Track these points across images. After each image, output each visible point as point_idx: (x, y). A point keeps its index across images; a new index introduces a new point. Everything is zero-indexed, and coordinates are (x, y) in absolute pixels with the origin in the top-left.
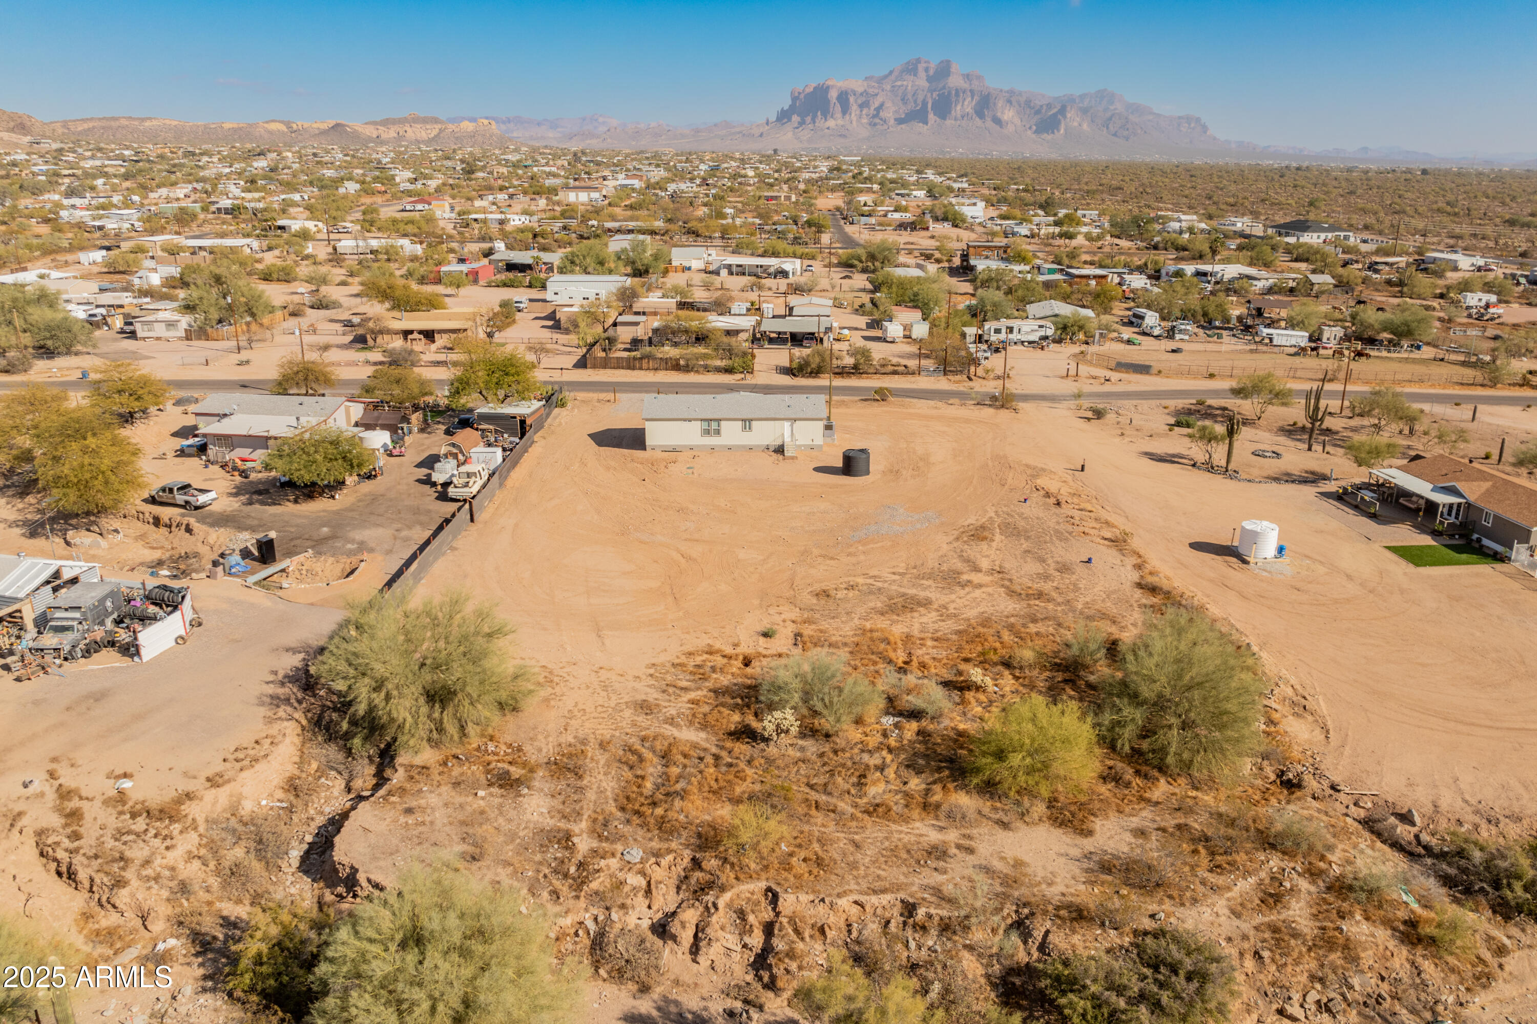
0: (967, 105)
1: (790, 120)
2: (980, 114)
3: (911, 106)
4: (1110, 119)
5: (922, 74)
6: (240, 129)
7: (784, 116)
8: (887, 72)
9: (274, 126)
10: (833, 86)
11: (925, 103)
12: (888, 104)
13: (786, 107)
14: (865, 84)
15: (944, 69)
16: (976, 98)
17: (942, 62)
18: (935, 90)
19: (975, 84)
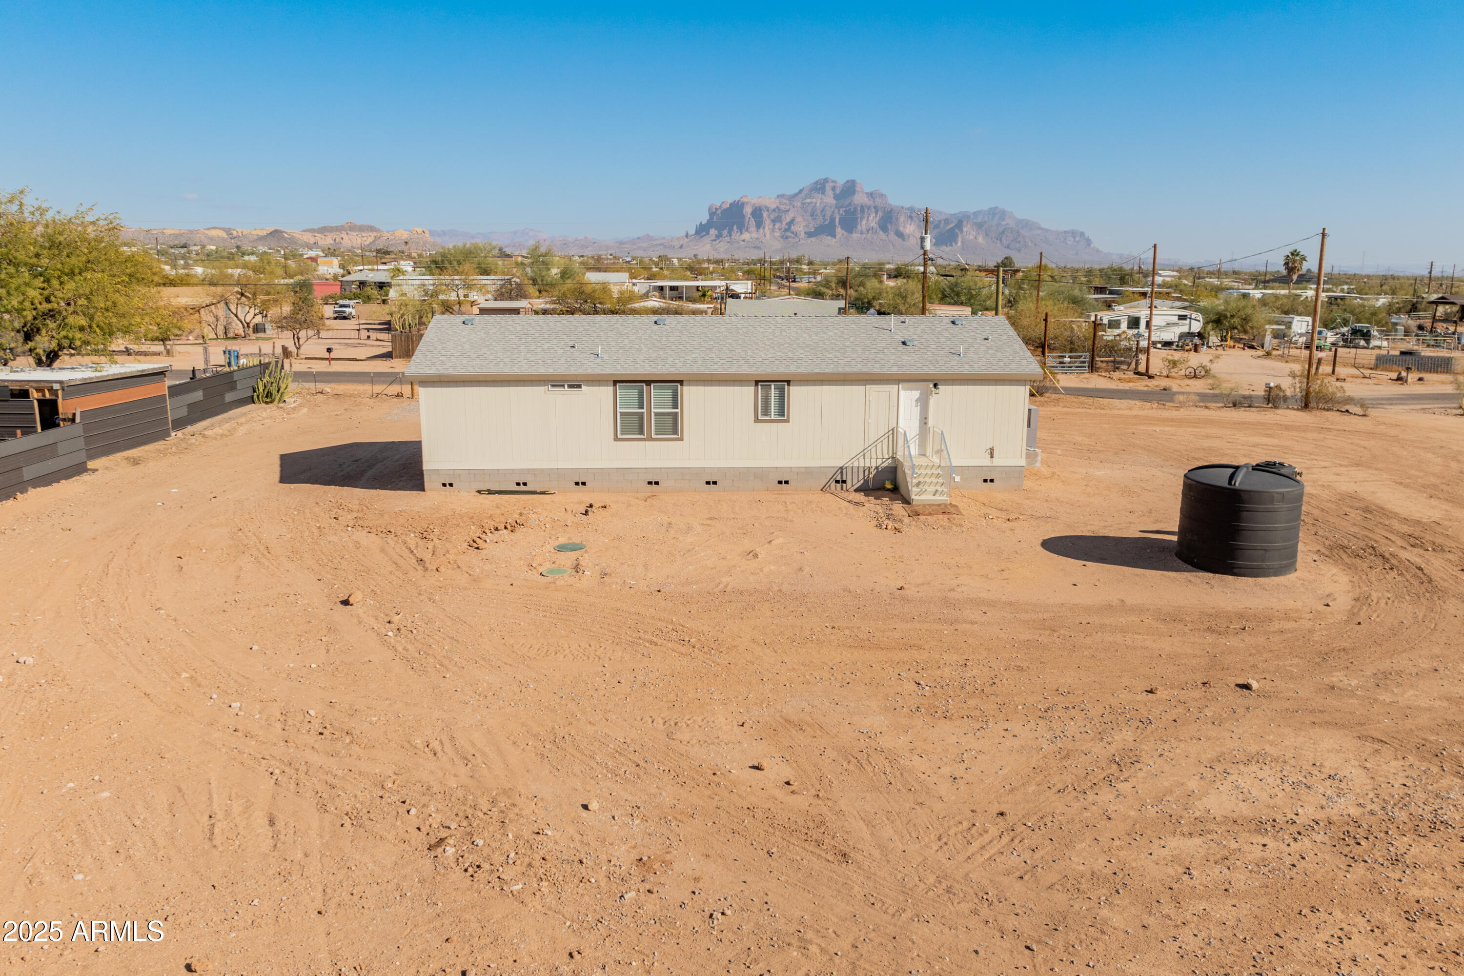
0: (872, 220)
1: (708, 233)
2: (884, 228)
3: (820, 221)
4: (1003, 233)
5: (829, 192)
6: (181, 235)
7: (702, 230)
8: (797, 191)
9: (213, 233)
10: (747, 203)
11: (833, 220)
12: (799, 219)
13: (704, 222)
14: (777, 201)
15: (850, 188)
16: (880, 214)
17: (848, 181)
18: (842, 207)
19: (879, 202)
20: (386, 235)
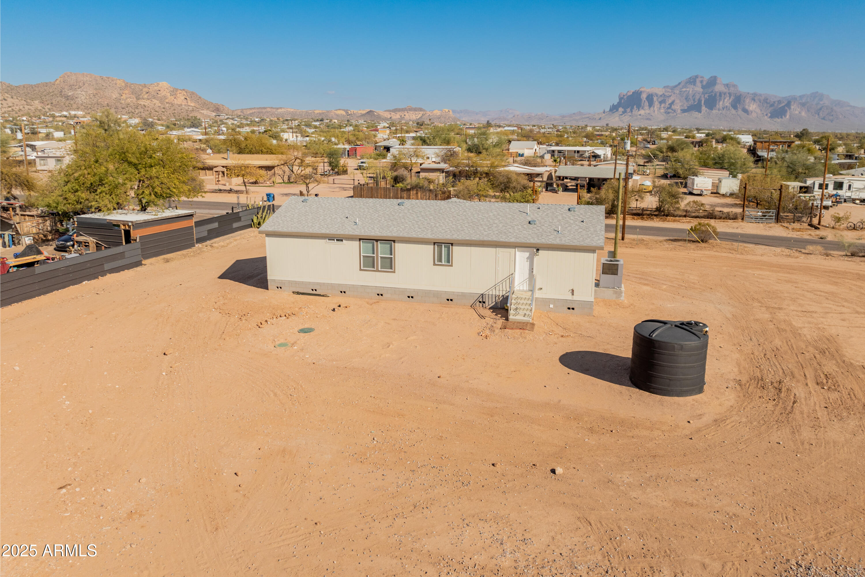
0: (727, 102)
1: (617, 110)
3: (691, 102)
4: (821, 109)
5: (699, 84)
6: (323, 113)
7: (614, 109)
8: (677, 83)
9: (339, 112)
10: (644, 91)
11: (700, 101)
12: (677, 101)
13: (616, 104)
14: (664, 90)
15: (713, 81)
16: (732, 98)
17: (711, 77)
18: (706, 93)
19: (732, 90)
20: (429, 113)
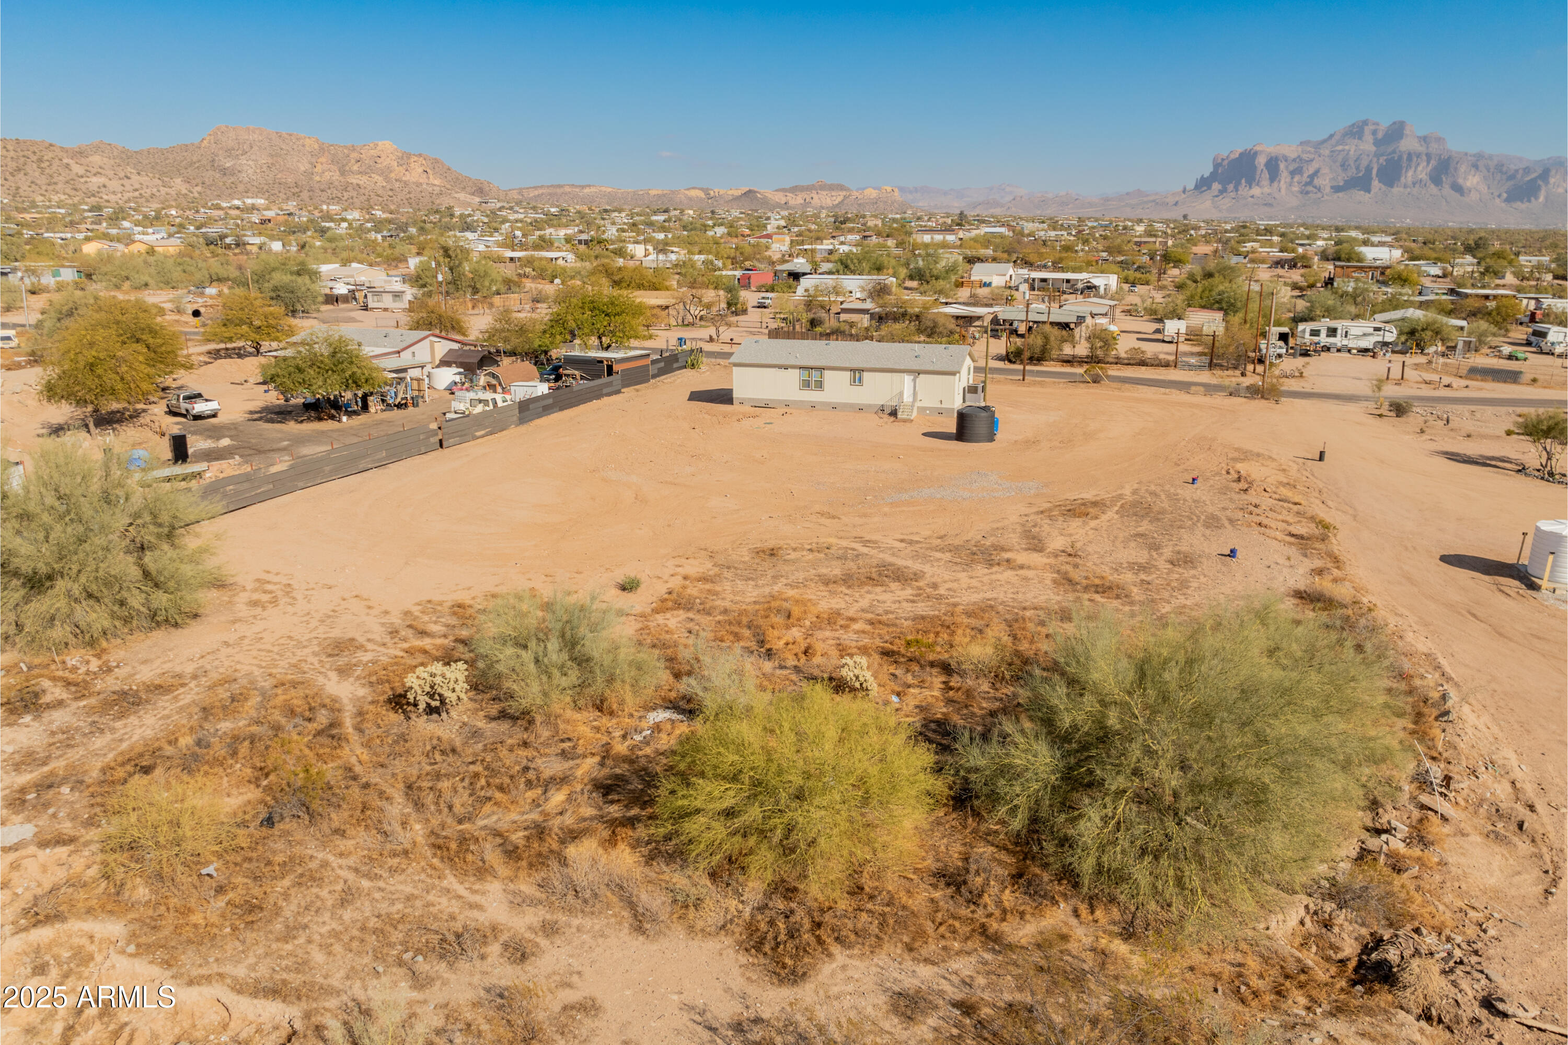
0: (1422, 171)
1: (1209, 188)
2: (1436, 179)
3: (1352, 172)
5: (1368, 137)
6: (664, 195)
7: (1203, 184)
8: (1326, 136)
9: (694, 193)
10: (1261, 152)
11: (1369, 169)
12: (1325, 170)
13: (1207, 175)
14: (1300, 149)
15: (1397, 131)
16: (1433, 163)
17: (1394, 123)
18: (1382, 155)
19: (1434, 148)
20: (855, 194)
